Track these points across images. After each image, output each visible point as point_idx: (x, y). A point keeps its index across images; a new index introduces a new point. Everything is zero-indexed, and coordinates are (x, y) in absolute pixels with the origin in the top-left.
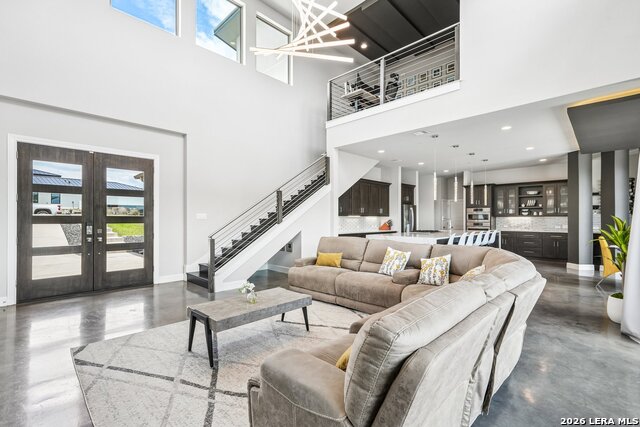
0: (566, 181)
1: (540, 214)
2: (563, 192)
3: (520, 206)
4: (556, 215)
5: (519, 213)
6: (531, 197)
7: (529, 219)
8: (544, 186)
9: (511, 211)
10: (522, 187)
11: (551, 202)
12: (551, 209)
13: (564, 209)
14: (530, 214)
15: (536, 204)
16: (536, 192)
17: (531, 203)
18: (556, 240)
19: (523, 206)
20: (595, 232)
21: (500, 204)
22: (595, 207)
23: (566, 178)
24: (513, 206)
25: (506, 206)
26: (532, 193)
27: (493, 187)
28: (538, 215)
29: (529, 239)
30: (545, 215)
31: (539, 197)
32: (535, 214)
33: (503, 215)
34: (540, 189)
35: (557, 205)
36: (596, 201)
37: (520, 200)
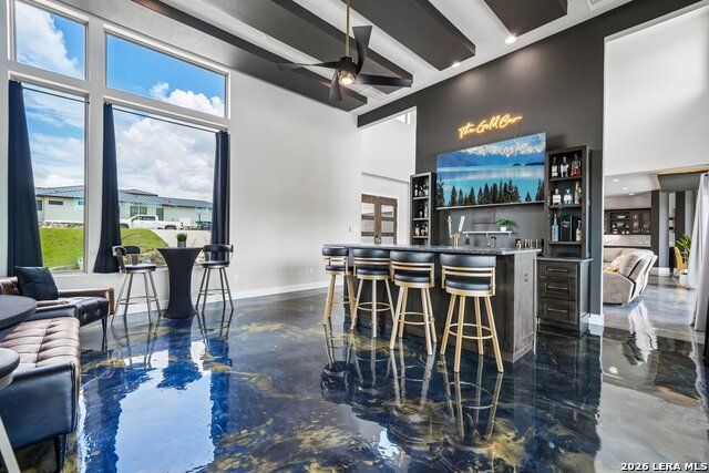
14: (619, 233)
35: (641, 226)
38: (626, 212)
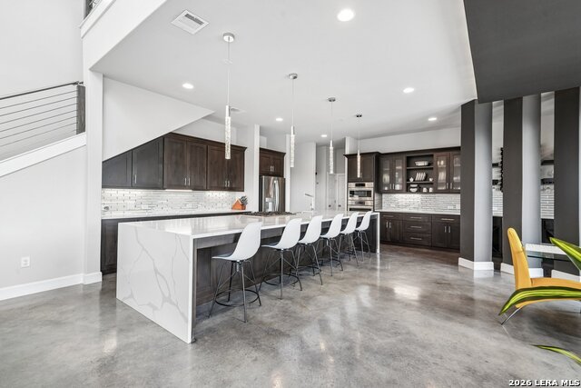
0: (458, 149)
1: (431, 190)
2: (457, 163)
3: (408, 180)
4: (448, 191)
5: (407, 189)
6: (421, 169)
7: (418, 196)
8: (435, 155)
9: (398, 187)
10: (410, 157)
11: (442, 176)
12: (442, 184)
13: (457, 184)
14: (419, 191)
15: (426, 178)
16: (426, 163)
17: (420, 176)
18: (447, 224)
19: (412, 180)
20: (494, 214)
21: (386, 178)
22: (495, 182)
23: (460, 145)
24: (400, 180)
25: (393, 180)
26: (421, 164)
27: (378, 157)
28: (428, 192)
29: (417, 223)
30: (436, 192)
31: (429, 169)
32: (425, 190)
33: (388, 192)
34: (430, 159)
35: (449, 179)
36: (496, 174)
37: (409, 172)
38: (428, 154)
